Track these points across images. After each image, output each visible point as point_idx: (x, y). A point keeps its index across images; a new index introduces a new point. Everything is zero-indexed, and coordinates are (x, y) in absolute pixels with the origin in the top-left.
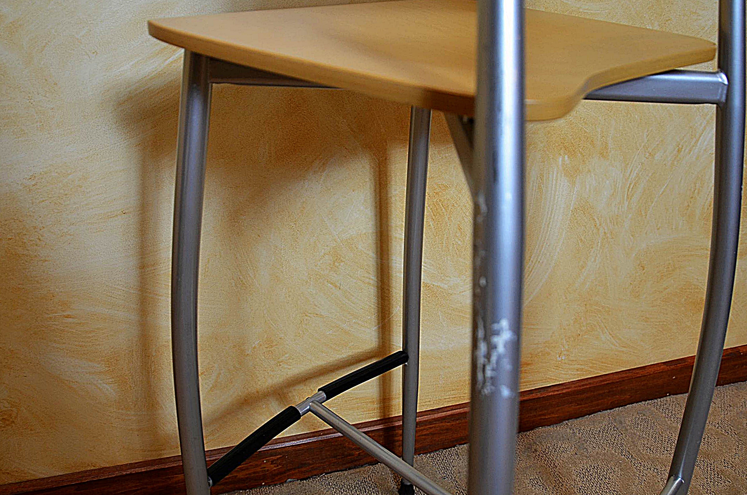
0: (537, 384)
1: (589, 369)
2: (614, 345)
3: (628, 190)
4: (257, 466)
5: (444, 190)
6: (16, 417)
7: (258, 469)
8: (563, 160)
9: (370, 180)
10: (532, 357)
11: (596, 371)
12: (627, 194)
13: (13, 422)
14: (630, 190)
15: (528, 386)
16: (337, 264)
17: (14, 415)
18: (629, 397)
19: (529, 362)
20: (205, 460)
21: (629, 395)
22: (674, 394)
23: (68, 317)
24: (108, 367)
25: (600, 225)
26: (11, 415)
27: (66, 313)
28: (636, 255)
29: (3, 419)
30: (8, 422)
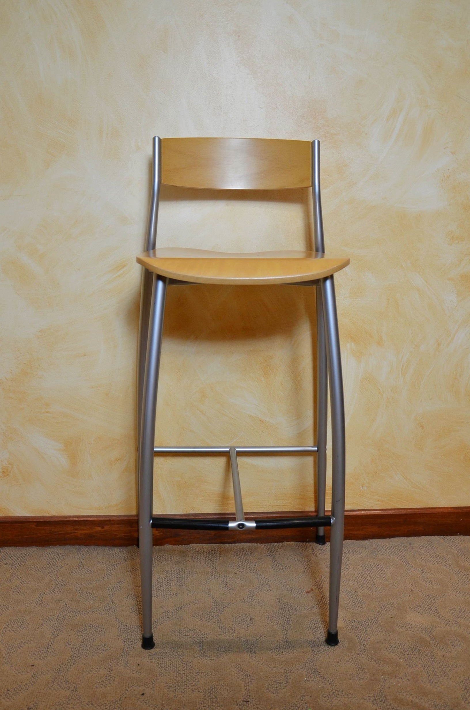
12: (402, 373)
14: (404, 369)
17: (10, 470)
21: (422, 528)
22: (464, 535)
23: (48, 412)
24: (66, 447)
25: (383, 392)
26: (7, 470)
27: (47, 410)
28: (415, 417)
29: (3, 472)
30: (5, 475)
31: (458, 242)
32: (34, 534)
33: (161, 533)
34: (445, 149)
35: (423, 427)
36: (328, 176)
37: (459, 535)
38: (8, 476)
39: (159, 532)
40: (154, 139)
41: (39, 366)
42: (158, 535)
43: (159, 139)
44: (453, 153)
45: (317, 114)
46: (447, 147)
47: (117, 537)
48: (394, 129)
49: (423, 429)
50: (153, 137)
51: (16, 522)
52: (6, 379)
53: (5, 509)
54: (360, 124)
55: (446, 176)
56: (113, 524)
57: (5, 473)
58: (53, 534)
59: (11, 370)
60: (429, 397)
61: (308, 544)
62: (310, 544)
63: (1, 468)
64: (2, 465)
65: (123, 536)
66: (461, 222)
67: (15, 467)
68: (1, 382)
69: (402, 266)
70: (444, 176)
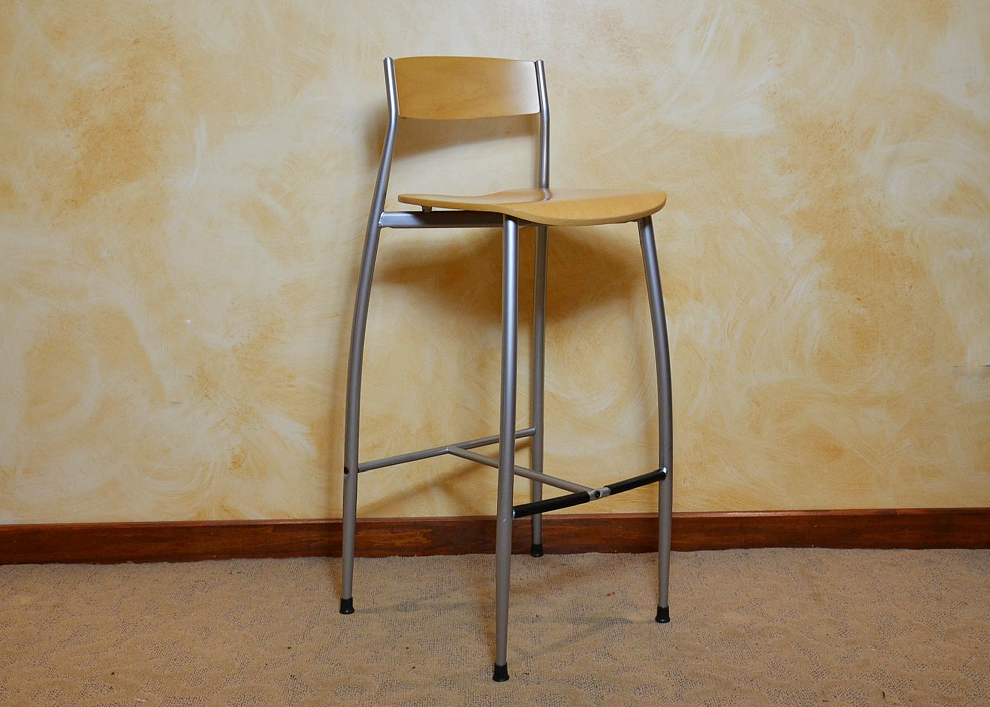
2: (744, 481)
3: (728, 331)
6: (242, 462)
12: (728, 334)
14: (730, 330)
17: (242, 460)
22: (820, 547)
23: (291, 386)
24: (312, 430)
25: (705, 359)
26: (239, 460)
27: (291, 383)
28: (748, 391)
29: (234, 462)
30: (236, 466)
31: (791, 172)
32: (270, 542)
33: (429, 541)
34: (769, 60)
35: (758, 404)
36: (627, 97)
37: (815, 547)
38: (239, 468)
39: (427, 539)
40: (385, 61)
41: (282, 328)
42: (427, 543)
43: (392, 60)
44: (779, 65)
45: (612, 25)
46: (771, 59)
47: (375, 545)
48: (705, 40)
49: (759, 406)
50: (384, 59)
51: (249, 526)
52: (242, 345)
53: (234, 510)
54: (664, 35)
55: (771, 93)
56: (371, 529)
57: (236, 463)
58: (294, 542)
59: (248, 334)
60: (764, 365)
61: (615, 554)
62: (618, 554)
63: (232, 458)
64: (233, 453)
65: (382, 545)
66: (794, 147)
67: (249, 456)
68: (235, 349)
69: (722, 202)
70: (769, 93)
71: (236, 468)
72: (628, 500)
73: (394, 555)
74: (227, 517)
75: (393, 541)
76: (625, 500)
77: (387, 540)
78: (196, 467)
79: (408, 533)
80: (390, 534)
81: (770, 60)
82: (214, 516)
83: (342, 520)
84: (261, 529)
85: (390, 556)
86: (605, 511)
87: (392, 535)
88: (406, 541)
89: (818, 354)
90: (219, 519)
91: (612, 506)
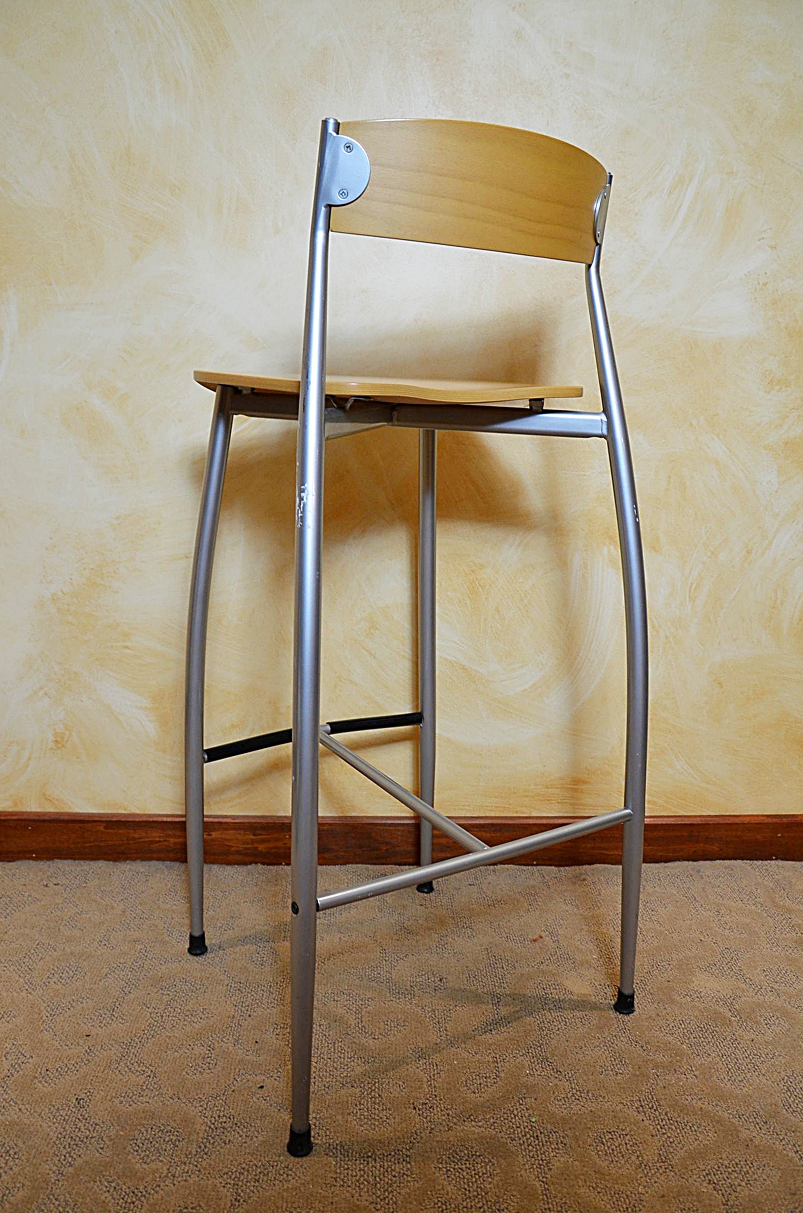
0: (598, 810)
1: (664, 804)
2: (696, 779)
3: (690, 591)
4: (277, 840)
5: (481, 569)
6: (67, 742)
7: (280, 844)
8: (609, 550)
9: (407, 551)
10: (588, 774)
11: (673, 809)
12: (689, 597)
13: (63, 746)
14: (692, 591)
15: (586, 811)
16: (372, 631)
17: (66, 739)
18: (718, 849)
19: (586, 780)
20: (203, 820)
21: (718, 847)
22: (783, 859)
23: (126, 647)
24: (153, 704)
25: (659, 627)
26: (63, 738)
27: (126, 644)
28: (710, 668)
29: (56, 741)
30: (59, 745)
31: (781, 388)
32: (101, 841)
34: (760, 240)
35: (720, 685)
37: (776, 859)
38: (63, 749)
41: (115, 573)
44: (773, 248)
46: (763, 238)
47: (233, 849)
48: (679, 208)
49: (721, 688)
51: (74, 821)
52: (63, 593)
53: (57, 800)
54: (626, 198)
55: (761, 283)
56: (226, 829)
57: (59, 742)
58: (131, 842)
59: (71, 579)
60: (732, 636)
61: (535, 867)
62: (538, 867)
63: (53, 735)
64: (54, 730)
65: (242, 849)
66: (786, 357)
67: (74, 734)
68: (55, 598)
69: (691, 424)
70: (759, 284)
71: (58, 748)
72: (552, 800)
73: (256, 863)
74: (49, 809)
75: (256, 845)
76: (549, 800)
77: (248, 844)
78: (9, 746)
79: (274, 836)
80: (252, 837)
81: (762, 241)
82: (33, 806)
83: (185, 816)
84: (90, 825)
85: (251, 864)
86: (523, 813)
87: (255, 837)
88: (271, 845)
89: (798, 624)
90: (39, 810)
91: (532, 807)
